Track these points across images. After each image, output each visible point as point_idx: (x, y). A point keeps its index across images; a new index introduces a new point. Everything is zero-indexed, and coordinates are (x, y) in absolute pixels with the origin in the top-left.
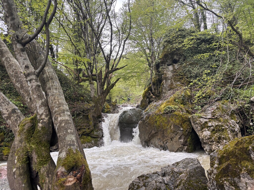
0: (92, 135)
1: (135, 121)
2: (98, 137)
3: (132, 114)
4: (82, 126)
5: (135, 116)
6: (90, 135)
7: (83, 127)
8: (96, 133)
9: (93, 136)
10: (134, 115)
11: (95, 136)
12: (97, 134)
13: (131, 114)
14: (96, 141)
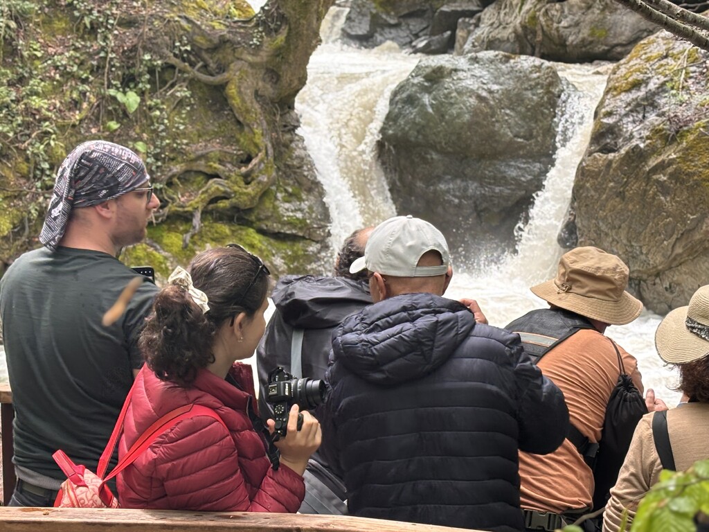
0: (267, 218)
1: (511, 143)
2: (303, 238)
3: (490, 92)
4: (199, 158)
5: (513, 109)
6: (253, 218)
7: (201, 165)
8: (287, 205)
9: (276, 227)
10: (506, 102)
11: (287, 230)
12: (299, 215)
13: (484, 94)
14: (295, 258)
